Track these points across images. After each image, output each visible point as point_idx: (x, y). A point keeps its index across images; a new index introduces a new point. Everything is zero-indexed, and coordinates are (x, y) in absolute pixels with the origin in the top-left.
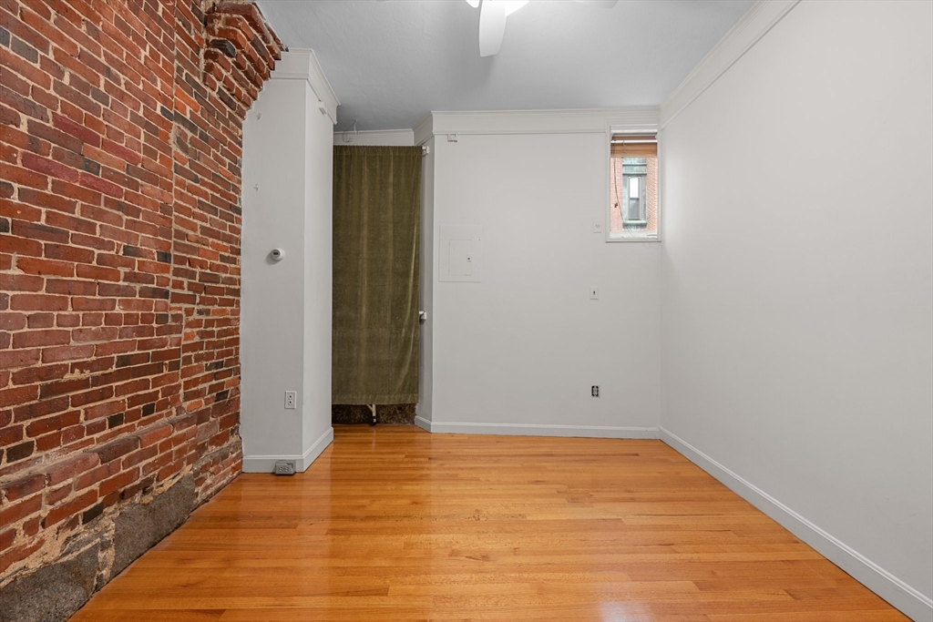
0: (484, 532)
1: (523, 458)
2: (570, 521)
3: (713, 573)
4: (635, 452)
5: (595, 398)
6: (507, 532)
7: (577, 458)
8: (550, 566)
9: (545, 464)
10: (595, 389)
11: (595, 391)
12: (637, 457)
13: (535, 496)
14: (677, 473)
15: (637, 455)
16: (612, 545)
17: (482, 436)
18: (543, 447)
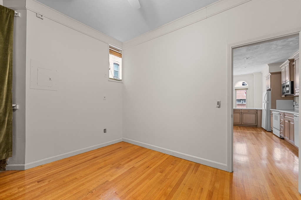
0: (99, 195)
1: (87, 162)
2: (122, 174)
3: (160, 168)
4: (120, 147)
5: (105, 133)
6: (107, 190)
7: (106, 155)
8: (130, 190)
9: (97, 161)
10: (105, 130)
11: (105, 131)
12: (121, 148)
13: (105, 172)
14: (134, 149)
15: (121, 147)
16: (139, 174)
17: (59, 161)
18: (90, 156)
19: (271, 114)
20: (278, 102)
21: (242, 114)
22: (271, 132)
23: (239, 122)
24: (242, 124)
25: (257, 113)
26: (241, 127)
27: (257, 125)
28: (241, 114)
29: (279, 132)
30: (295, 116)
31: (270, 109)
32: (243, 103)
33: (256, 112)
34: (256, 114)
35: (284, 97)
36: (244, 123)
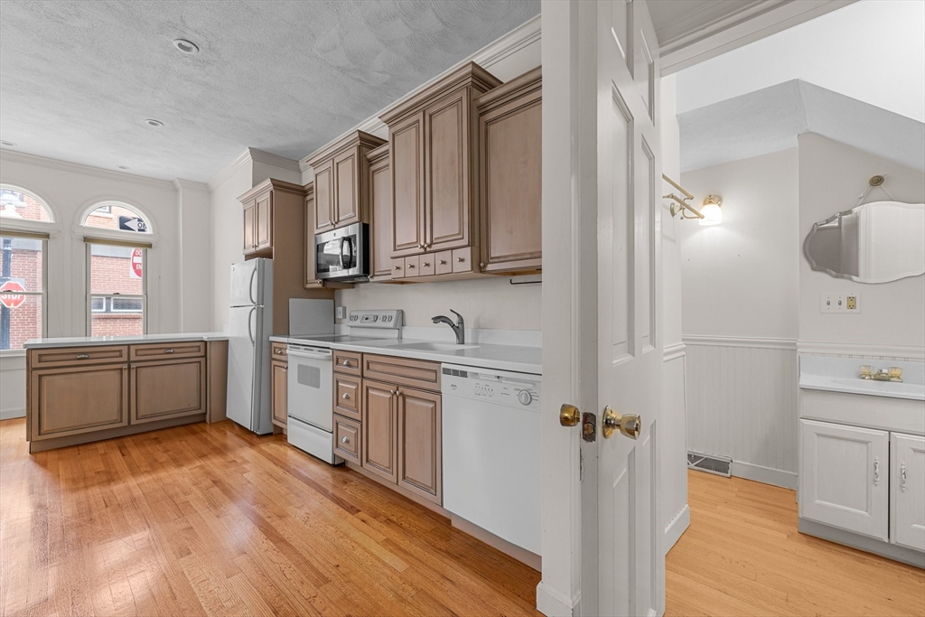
19: (274, 356)
20: (296, 305)
21: (133, 373)
22: (278, 435)
23: (115, 417)
24: (134, 422)
25: (205, 356)
26: (128, 442)
27: (205, 414)
28: (125, 373)
29: (328, 440)
30: (447, 371)
31: (272, 339)
32: (112, 310)
33: (202, 353)
34: (203, 360)
35: (320, 286)
36: (145, 417)
